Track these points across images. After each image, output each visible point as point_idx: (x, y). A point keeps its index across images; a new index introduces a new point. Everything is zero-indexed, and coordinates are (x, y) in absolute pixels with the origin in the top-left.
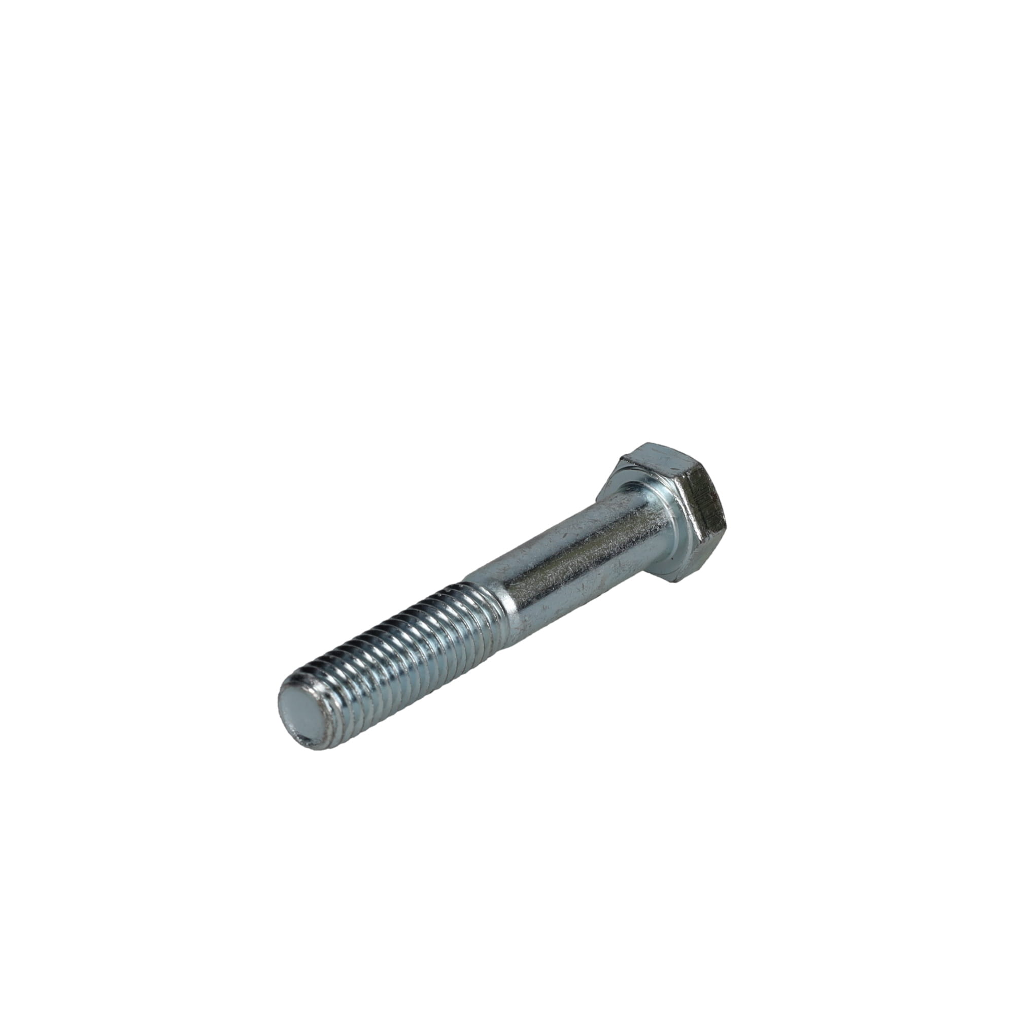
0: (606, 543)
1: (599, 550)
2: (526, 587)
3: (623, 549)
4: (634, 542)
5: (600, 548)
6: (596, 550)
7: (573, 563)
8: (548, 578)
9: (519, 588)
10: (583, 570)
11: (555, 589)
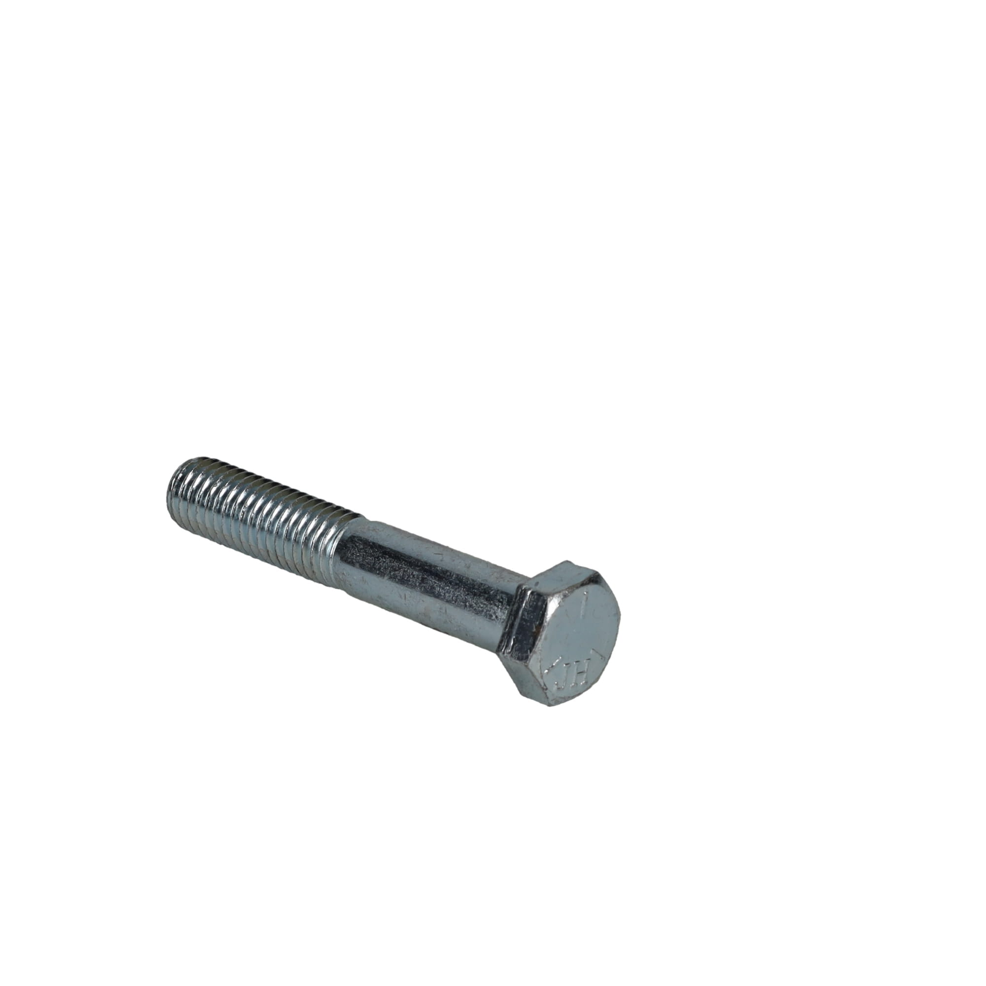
0: (446, 584)
1: (435, 583)
2: (361, 549)
3: (453, 602)
4: (466, 606)
5: (437, 582)
6: (433, 581)
7: (409, 571)
8: (381, 561)
9: (356, 545)
10: (410, 583)
11: (379, 574)
